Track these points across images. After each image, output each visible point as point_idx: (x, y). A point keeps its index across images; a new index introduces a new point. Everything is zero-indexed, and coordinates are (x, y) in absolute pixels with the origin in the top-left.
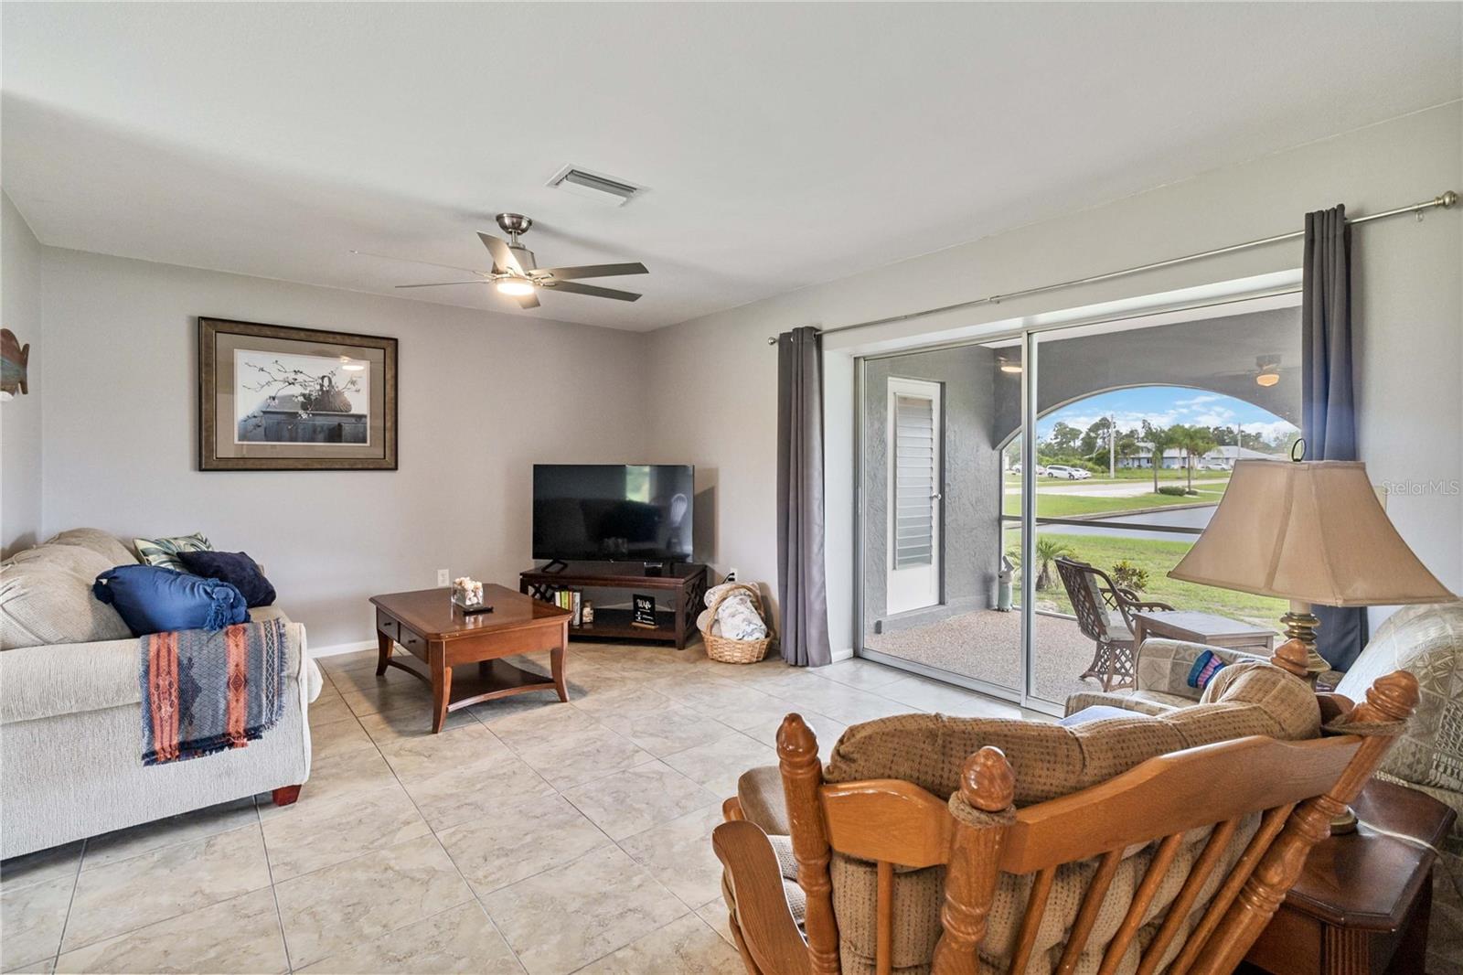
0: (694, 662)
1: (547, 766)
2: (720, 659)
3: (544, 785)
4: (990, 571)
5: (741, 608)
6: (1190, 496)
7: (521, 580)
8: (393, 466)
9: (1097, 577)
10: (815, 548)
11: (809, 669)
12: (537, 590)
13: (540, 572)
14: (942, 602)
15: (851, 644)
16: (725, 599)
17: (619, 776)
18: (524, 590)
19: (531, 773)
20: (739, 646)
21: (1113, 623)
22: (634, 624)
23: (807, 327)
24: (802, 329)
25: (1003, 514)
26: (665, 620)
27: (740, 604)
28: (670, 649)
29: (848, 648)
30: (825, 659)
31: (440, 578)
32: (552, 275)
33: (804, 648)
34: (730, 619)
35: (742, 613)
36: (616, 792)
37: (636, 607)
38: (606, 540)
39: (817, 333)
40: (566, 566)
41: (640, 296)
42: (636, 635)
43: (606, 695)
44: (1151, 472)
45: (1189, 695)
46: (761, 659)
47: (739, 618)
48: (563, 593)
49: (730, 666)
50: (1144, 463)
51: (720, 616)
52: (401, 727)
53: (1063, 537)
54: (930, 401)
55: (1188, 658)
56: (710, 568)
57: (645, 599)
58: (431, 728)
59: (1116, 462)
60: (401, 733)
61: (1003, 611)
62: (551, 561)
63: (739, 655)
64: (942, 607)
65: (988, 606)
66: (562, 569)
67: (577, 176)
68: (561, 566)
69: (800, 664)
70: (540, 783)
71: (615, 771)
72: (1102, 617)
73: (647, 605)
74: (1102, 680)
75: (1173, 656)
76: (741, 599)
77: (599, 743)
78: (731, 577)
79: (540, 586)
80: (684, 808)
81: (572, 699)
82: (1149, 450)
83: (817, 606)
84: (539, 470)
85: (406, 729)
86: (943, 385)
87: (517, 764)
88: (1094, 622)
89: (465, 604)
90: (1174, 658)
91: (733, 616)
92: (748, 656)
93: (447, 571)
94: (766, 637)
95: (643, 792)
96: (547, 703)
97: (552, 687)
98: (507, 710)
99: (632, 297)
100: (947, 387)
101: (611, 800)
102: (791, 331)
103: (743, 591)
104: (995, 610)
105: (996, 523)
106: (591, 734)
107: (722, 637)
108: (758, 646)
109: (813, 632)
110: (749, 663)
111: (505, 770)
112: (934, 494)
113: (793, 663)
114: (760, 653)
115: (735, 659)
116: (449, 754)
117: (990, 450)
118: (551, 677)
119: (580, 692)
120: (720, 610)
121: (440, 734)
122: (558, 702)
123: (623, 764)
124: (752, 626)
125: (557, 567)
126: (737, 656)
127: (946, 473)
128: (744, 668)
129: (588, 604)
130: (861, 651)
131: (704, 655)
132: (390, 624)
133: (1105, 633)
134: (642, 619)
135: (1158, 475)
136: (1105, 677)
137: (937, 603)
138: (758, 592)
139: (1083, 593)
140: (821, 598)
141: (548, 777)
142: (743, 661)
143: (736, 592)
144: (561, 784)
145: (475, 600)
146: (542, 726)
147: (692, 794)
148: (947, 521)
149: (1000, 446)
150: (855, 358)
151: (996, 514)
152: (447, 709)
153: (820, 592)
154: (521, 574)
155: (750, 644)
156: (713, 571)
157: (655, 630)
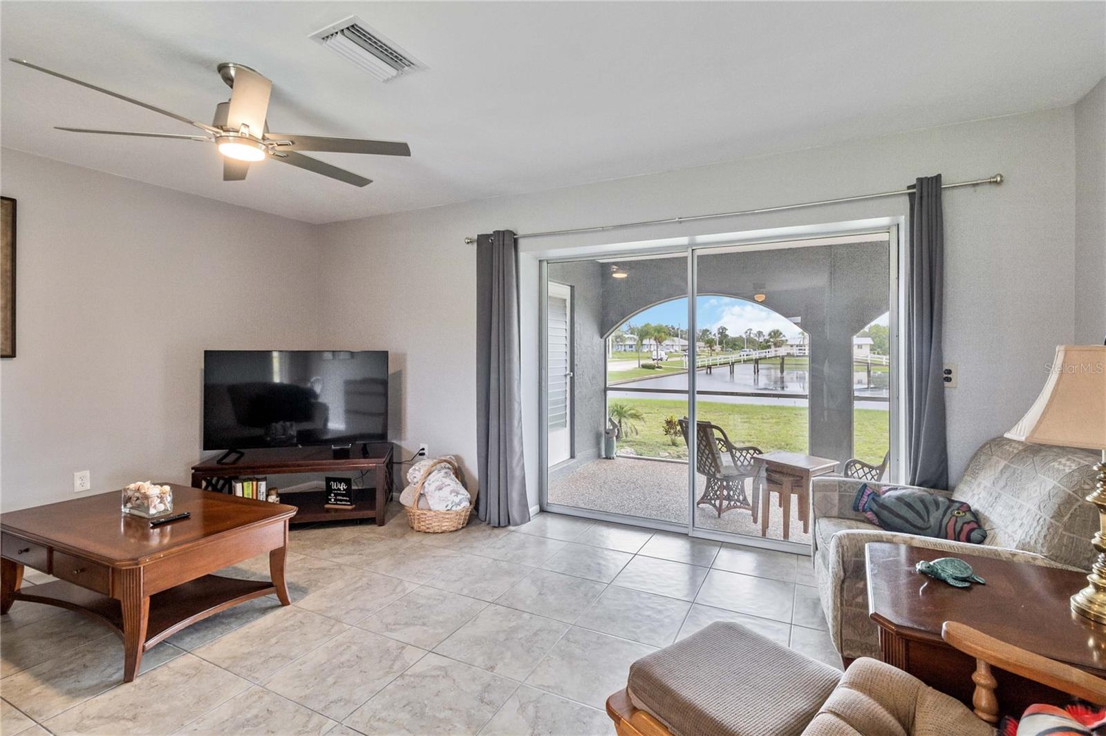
0: (402, 536)
1: (307, 692)
2: (428, 531)
3: (316, 719)
4: (600, 429)
5: (447, 481)
6: (658, 369)
7: (193, 474)
8: (9, 352)
9: (715, 431)
10: (516, 423)
11: (511, 528)
12: (209, 483)
13: (214, 464)
14: (572, 456)
15: (538, 502)
16: (430, 474)
17: (399, 682)
18: (196, 483)
19: (291, 707)
20: (447, 516)
21: (725, 464)
22: (327, 506)
23: (507, 231)
24: (504, 232)
25: (607, 386)
26: (364, 498)
27: (446, 477)
28: (369, 527)
29: (536, 505)
30: (525, 518)
31: (78, 482)
32: (293, 143)
33: (506, 511)
34: (437, 491)
35: (449, 485)
36: (407, 704)
37: (329, 490)
38: (274, 424)
39: (515, 237)
40: (242, 454)
41: (371, 181)
42: (329, 517)
43: (331, 588)
44: (635, 354)
45: (853, 517)
46: (464, 525)
47: (446, 490)
48: (245, 484)
49: (439, 536)
50: (627, 348)
51: (426, 490)
52: (70, 684)
53: (631, 401)
54: (565, 300)
55: (849, 490)
56: (396, 445)
57: (340, 480)
58: (120, 674)
59: (612, 347)
60: (74, 694)
61: (610, 459)
62: (227, 450)
63: (447, 524)
64: (573, 461)
65: (599, 456)
66: (238, 459)
67: (354, 31)
68: (238, 455)
69: (502, 524)
70: (310, 717)
71: (390, 678)
72: (718, 460)
73: (343, 487)
74: (714, 505)
75: (838, 490)
76: (446, 473)
77: (354, 648)
78: (421, 452)
79: (212, 479)
80: (490, 703)
81: (294, 600)
82: (635, 340)
83: (517, 473)
84: (209, 355)
85: (78, 685)
86: (572, 288)
87: (267, 698)
88: (711, 464)
89: (148, 513)
90: (839, 491)
91: (440, 489)
92: (455, 525)
93: (87, 473)
94: (471, 504)
95: (437, 695)
96: (265, 610)
97: (271, 593)
98: (219, 629)
99: (360, 181)
100: (575, 289)
101: (408, 716)
102: (492, 233)
103: (443, 464)
104: (604, 458)
105: (603, 393)
106: (340, 638)
107: (430, 510)
108: (463, 514)
109: (515, 496)
110: (456, 530)
111: (254, 711)
112: (568, 372)
113: (497, 525)
114: (465, 519)
115: (443, 528)
116: (163, 708)
117: (599, 338)
118: (270, 581)
119: (302, 591)
120: (426, 484)
121: (136, 681)
122: (278, 606)
123: (396, 668)
124: (460, 497)
125: (233, 457)
126: (447, 525)
127: (575, 357)
128: (452, 536)
129: (273, 492)
130: (545, 506)
131: (409, 527)
132: (27, 550)
133: (719, 472)
134: (336, 500)
135: (640, 356)
136: (717, 503)
137: (569, 457)
138: (456, 464)
139: (704, 443)
140: (521, 464)
141: (317, 706)
142: (451, 530)
143: (438, 466)
144: (338, 711)
145: (161, 507)
146: (273, 640)
147: (489, 685)
148: (576, 393)
149: (606, 336)
150: (540, 261)
151: (603, 386)
152: (144, 647)
153: (519, 462)
154: (192, 468)
155: (458, 514)
156: (400, 447)
157: (352, 510)
